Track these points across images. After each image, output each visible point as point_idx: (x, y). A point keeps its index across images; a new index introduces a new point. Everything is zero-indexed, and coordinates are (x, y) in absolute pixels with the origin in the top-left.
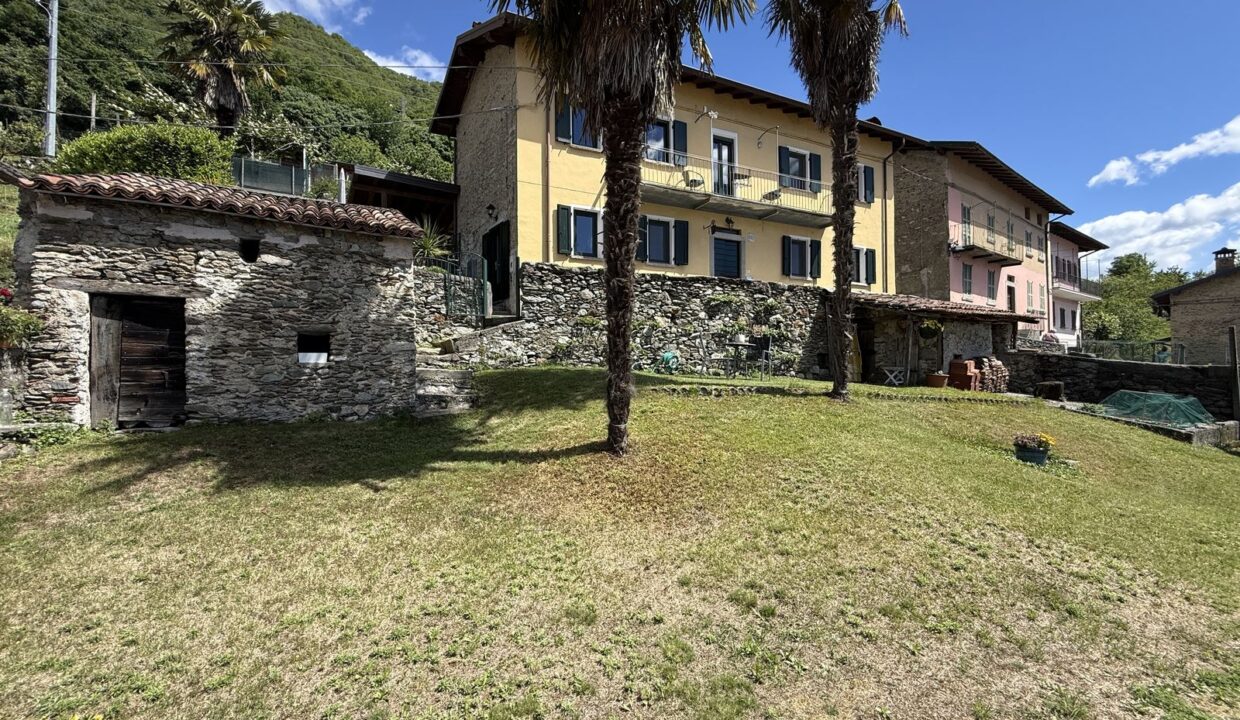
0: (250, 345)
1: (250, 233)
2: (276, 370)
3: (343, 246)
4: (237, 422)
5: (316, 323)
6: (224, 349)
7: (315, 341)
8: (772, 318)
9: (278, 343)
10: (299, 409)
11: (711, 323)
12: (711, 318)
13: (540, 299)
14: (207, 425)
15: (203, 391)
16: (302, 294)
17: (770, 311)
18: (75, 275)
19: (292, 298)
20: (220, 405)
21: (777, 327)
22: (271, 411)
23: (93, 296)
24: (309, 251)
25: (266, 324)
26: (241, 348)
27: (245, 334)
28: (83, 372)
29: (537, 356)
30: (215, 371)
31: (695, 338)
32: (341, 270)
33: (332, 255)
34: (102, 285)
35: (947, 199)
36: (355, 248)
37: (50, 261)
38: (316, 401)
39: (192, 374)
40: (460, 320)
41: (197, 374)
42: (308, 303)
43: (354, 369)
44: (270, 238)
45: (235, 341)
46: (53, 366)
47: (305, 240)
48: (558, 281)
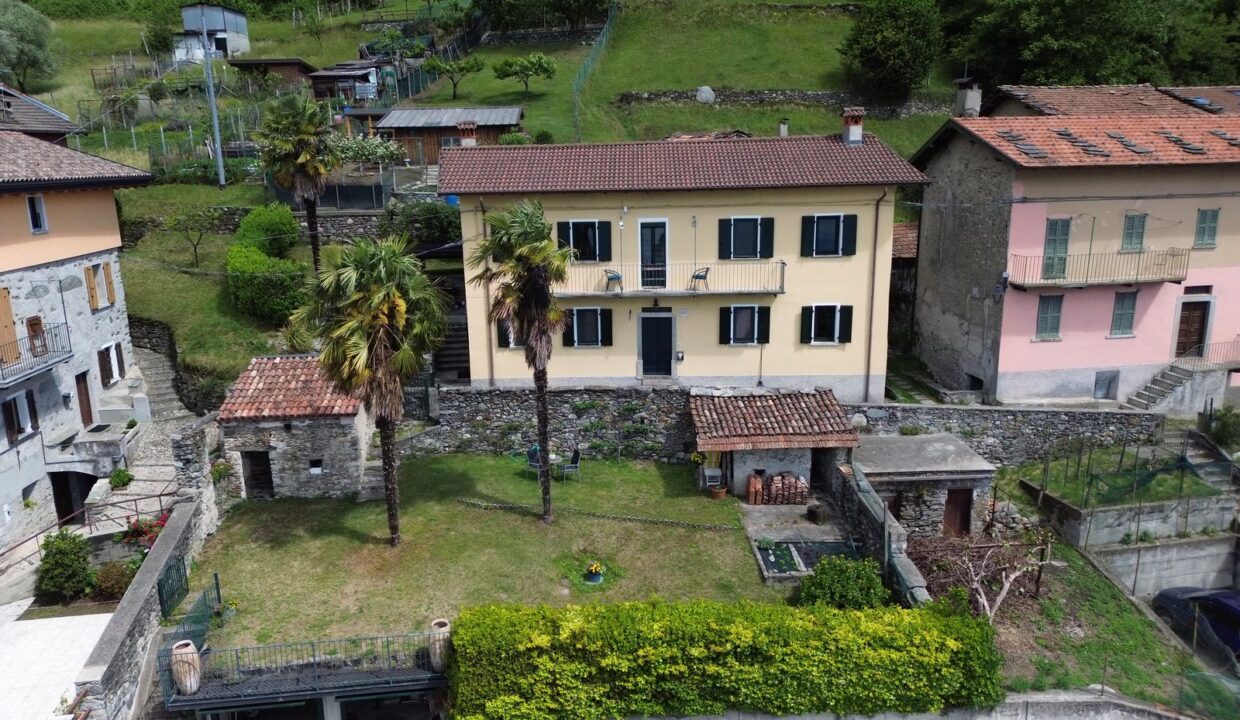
0: (292, 468)
1: (287, 423)
2: (303, 476)
3: (323, 422)
4: (291, 498)
5: (315, 456)
6: (283, 470)
7: (316, 463)
8: (635, 416)
9: (302, 466)
10: (311, 493)
11: (579, 422)
12: (579, 417)
13: (450, 412)
14: (281, 498)
15: (279, 486)
16: (308, 445)
17: (633, 411)
18: (236, 446)
19: (305, 447)
20: (285, 491)
21: (642, 422)
22: (302, 494)
23: (241, 453)
24: (309, 426)
25: (296, 458)
26: (289, 469)
27: (290, 463)
28: (242, 480)
29: (449, 446)
30: (281, 478)
31: (565, 433)
32: (323, 433)
33: (318, 427)
34: (243, 449)
35: (1009, 219)
36: (328, 422)
37: (230, 442)
38: (319, 489)
39: (274, 480)
40: (414, 417)
41: (276, 480)
42: (311, 448)
43: (332, 475)
44: (294, 423)
45: (287, 467)
46: (234, 478)
47: (307, 422)
48: (462, 399)
